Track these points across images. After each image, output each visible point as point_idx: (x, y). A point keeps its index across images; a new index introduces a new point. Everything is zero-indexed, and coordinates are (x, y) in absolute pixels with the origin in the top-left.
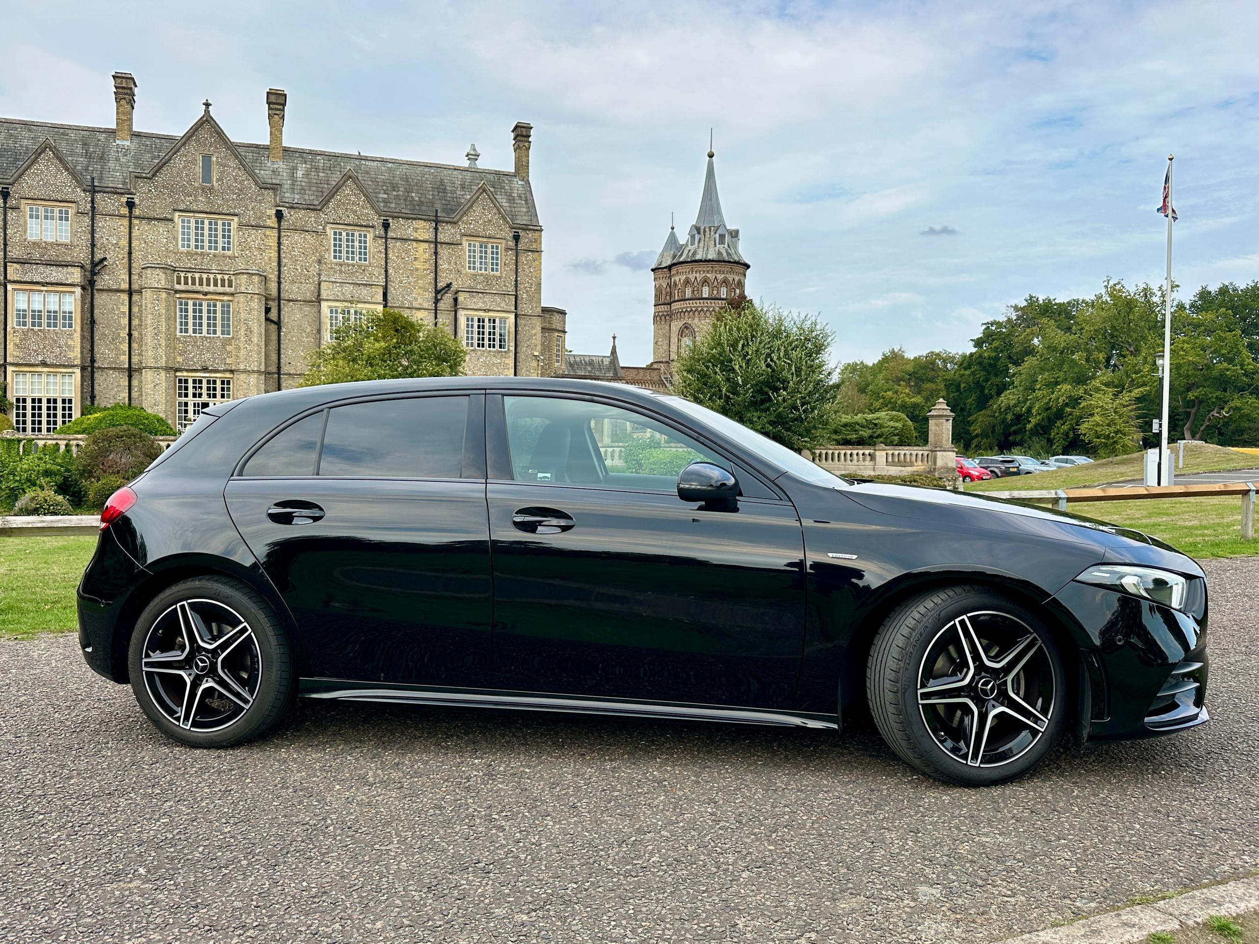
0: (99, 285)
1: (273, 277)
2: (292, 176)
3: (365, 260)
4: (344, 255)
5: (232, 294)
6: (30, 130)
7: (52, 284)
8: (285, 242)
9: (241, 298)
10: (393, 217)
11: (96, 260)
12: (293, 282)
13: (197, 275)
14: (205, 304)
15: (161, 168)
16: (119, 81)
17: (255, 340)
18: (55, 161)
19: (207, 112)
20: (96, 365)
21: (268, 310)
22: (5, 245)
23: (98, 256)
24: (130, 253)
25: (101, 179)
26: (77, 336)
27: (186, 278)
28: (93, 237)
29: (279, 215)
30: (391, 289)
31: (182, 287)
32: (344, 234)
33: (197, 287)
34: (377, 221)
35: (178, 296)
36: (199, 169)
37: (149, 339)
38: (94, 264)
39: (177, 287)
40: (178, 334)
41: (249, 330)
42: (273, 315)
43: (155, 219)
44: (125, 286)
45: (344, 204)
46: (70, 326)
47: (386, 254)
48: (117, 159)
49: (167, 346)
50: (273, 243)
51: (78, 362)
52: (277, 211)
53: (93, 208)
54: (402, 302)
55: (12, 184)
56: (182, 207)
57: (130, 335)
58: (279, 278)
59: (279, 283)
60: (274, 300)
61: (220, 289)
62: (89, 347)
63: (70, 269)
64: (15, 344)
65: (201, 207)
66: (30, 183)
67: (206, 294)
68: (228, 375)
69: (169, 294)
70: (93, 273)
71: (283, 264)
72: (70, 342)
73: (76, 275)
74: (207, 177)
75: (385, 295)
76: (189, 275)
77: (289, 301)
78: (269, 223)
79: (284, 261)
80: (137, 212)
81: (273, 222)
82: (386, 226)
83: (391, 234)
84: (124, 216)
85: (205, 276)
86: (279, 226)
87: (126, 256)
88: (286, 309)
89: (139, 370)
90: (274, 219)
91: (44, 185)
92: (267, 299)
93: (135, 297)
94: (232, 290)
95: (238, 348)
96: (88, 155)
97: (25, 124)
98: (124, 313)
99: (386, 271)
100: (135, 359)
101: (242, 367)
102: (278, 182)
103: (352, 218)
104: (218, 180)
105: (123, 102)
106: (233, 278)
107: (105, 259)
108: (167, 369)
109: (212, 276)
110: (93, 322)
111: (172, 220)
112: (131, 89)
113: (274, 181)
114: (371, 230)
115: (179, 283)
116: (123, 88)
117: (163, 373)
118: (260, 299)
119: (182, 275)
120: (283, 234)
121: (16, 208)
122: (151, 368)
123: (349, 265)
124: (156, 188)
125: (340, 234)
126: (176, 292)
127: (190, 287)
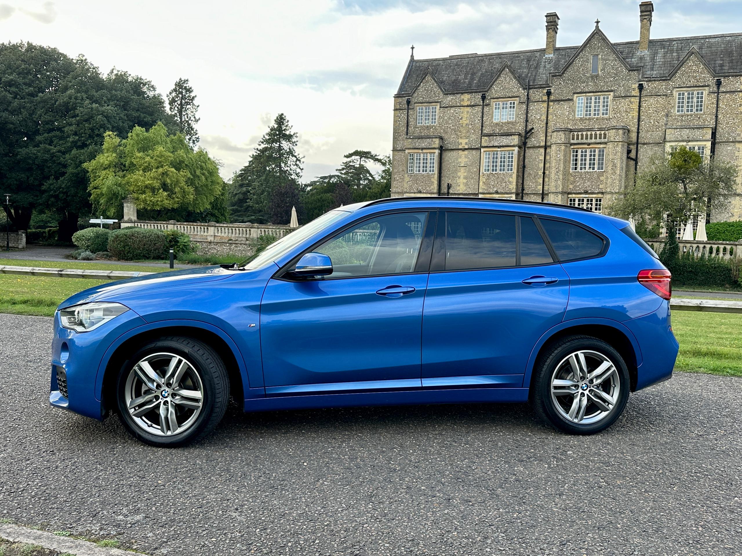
0: (529, 144)
1: (634, 129)
2: (653, 59)
3: (701, 110)
4: (685, 109)
5: (606, 143)
6: (500, 58)
7: (503, 146)
8: (644, 105)
9: (610, 145)
10: (725, 77)
11: (528, 129)
12: (648, 131)
13: (584, 133)
14: (588, 151)
15: (567, 68)
16: (549, 18)
17: (618, 172)
18: (510, 74)
19: (597, 27)
20: (524, 192)
21: (629, 152)
22: (482, 126)
23: (530, 127)
24: (547, 123)
25: (534, 80)
26: (515, 176)
27: (578, 135)
28: (527, 116)
29: (641, 87)
30: (719, 129)
31: (575, 141)
32: (686, 94)
33: (584, 141)
34: (712, 81)
35: (572, 147)
36: (590, 65)
37: (553, 176)
38: (527, 132)
39: (572, 141)
40: (571, 171)
41: (614, 165)
42: (633, 155)
43: (562, 100)
44: (543, 144)
45: (687, 73)
46: (511, 170)
47: (717, 104)
48: (545, 67)
49: (563, 179)
50: (635, 106)
51: (514, 191)
52: (640, 84)
53: (528, 98)
54: (728, 138)
55: (487, 91)
56: (579, 90)
57: (544, 173)
58: (638, 129)
59: (638, 133)
60: (634, 144)
61: (598, 140)
62: (521, 182)
63: (513, 137)
64: (483, 182)
65: (590, 89)
66: (496, 90)
67: (589, 144)
68: (600, 196)
69: (566, 146)
70: (526, 138)
71: (641, 120)
72: (511, 179)
73: (515, 140)
74: (595, 69)
75: (714, 135)
76: (580, 133)
77: (644, 144)
78: (633, 93)
79: (642, 117)
80: (552, 98)
81: (636, 93)
82: (719, 84)
83: (722, 89)
84: (543, 101)
85: (589, 133)
86: (640, 94)
87: (545, 125)
88: (641, 150)
89: (547, 194)
90: (637, 90)
91: (503, 89)
92: (629, 144)
93: (548, 150)
94: (606, 140)
95: (607, 178)
96: (529, 68)
97: (499, 55)
98: (541, 160)
99: (717, 117)
100: (546, 188)
101: (608, 190)
102: (642, 65)
103: (693, 82)
104: (602, 70)
105: (550, 31)
106: (607, 132)
107: (533, 128)
108: (563, 193)
109: (593, 133)
110: (524, 167)
111: (572, 100)
112: (555, 21)
113: (640, 65)
114: (707, 88)
115: (573, 139)
116: (551, 22)
117: (560, 196)
118: (623, 145)
119: (576, 133)
120: (642, 99)
121: (488, 105)
122: (553, 193)
123: (688, 116)
124: (564, 81)
125: (683, 94)
126: (572, 144)
127: (580, 141)
